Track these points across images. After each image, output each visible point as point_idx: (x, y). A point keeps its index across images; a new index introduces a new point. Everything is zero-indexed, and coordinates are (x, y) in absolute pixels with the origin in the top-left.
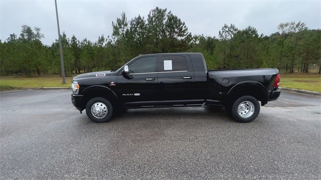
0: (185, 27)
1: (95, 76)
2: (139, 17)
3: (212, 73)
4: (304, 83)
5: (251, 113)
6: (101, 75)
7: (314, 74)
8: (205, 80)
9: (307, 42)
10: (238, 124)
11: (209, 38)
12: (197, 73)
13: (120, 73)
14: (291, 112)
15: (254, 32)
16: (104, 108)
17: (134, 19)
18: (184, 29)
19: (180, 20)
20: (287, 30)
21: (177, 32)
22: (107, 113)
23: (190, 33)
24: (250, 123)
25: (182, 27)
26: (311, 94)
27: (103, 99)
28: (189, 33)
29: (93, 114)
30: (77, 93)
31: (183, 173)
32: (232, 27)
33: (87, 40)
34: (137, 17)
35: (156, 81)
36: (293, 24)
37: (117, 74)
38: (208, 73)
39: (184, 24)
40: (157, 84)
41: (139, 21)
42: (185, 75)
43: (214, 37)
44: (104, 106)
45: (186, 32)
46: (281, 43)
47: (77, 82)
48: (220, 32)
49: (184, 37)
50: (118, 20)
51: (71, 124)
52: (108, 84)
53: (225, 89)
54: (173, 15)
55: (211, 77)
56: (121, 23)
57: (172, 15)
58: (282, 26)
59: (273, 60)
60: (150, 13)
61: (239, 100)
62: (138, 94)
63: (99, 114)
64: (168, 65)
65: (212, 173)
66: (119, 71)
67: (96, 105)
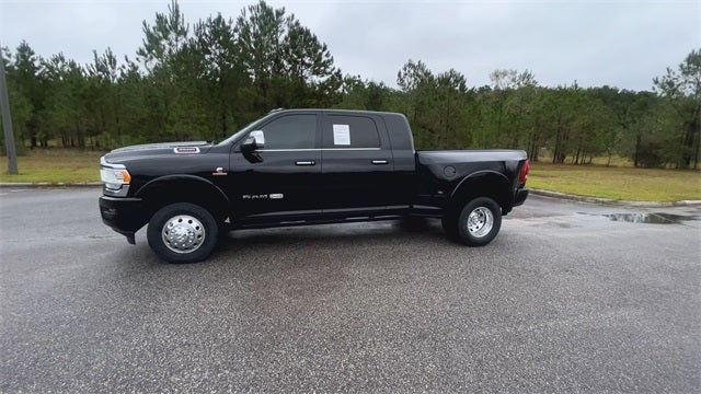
0: (327, 55)
1: (171, 152)
2: (220, 17)
3: (424, 154)
4: (540, 179)
5: (487, 230)
6: (189, 150)
7: (547, 163)
8: (412, 167)
9: (537, 108)
10: (468, 249)
11: (372, 84)
12: (398, 154)
13: (237, 148)
14: (537, 226)
15: (460, 80)
16: (197, 228)
17: (205, 20)
18: (324, 59)
19: (315, 39)
20: (505, 83)
21: (308, 66)
22: (203, 239)
23: (339, 71)
24: (486, 247)
25: (321, 54)
26: (552, 196)
27: (194, 207)
28: (336, 70)
29: (167, 244)
30: (124, 192)
31: (419, 337)
32: (420, 66)
33: (67, 60)
34: (214, 17)
35: (317, 168)
36: (514, 73)
37: (230, 149)
38: (416, 154)
39: (325, 49)
40: (319, 175)
41: (219, 29)
42: (377, 156)
43: (381, 84)
44: (196, 223)
45: (331, 67)
46: (498, 107)
47: (123, 166)
48: (399, 75)
49: (325, 78)
50: (160, 18)
51: (107, 272)
52: (208, 174)
53: (447, 185)
54: (301, 25)
55: (422, 162)
56: (168, 25)
57: (297, 24)
58: (496, 75)
59: (487, 136)
60: (244, 14)
61: (470, 204)
62: (279, 196)
63: (186, 242)
64: (342, 134)
65: (466, 330)
66: (234, 143)
67: (175, 221)
